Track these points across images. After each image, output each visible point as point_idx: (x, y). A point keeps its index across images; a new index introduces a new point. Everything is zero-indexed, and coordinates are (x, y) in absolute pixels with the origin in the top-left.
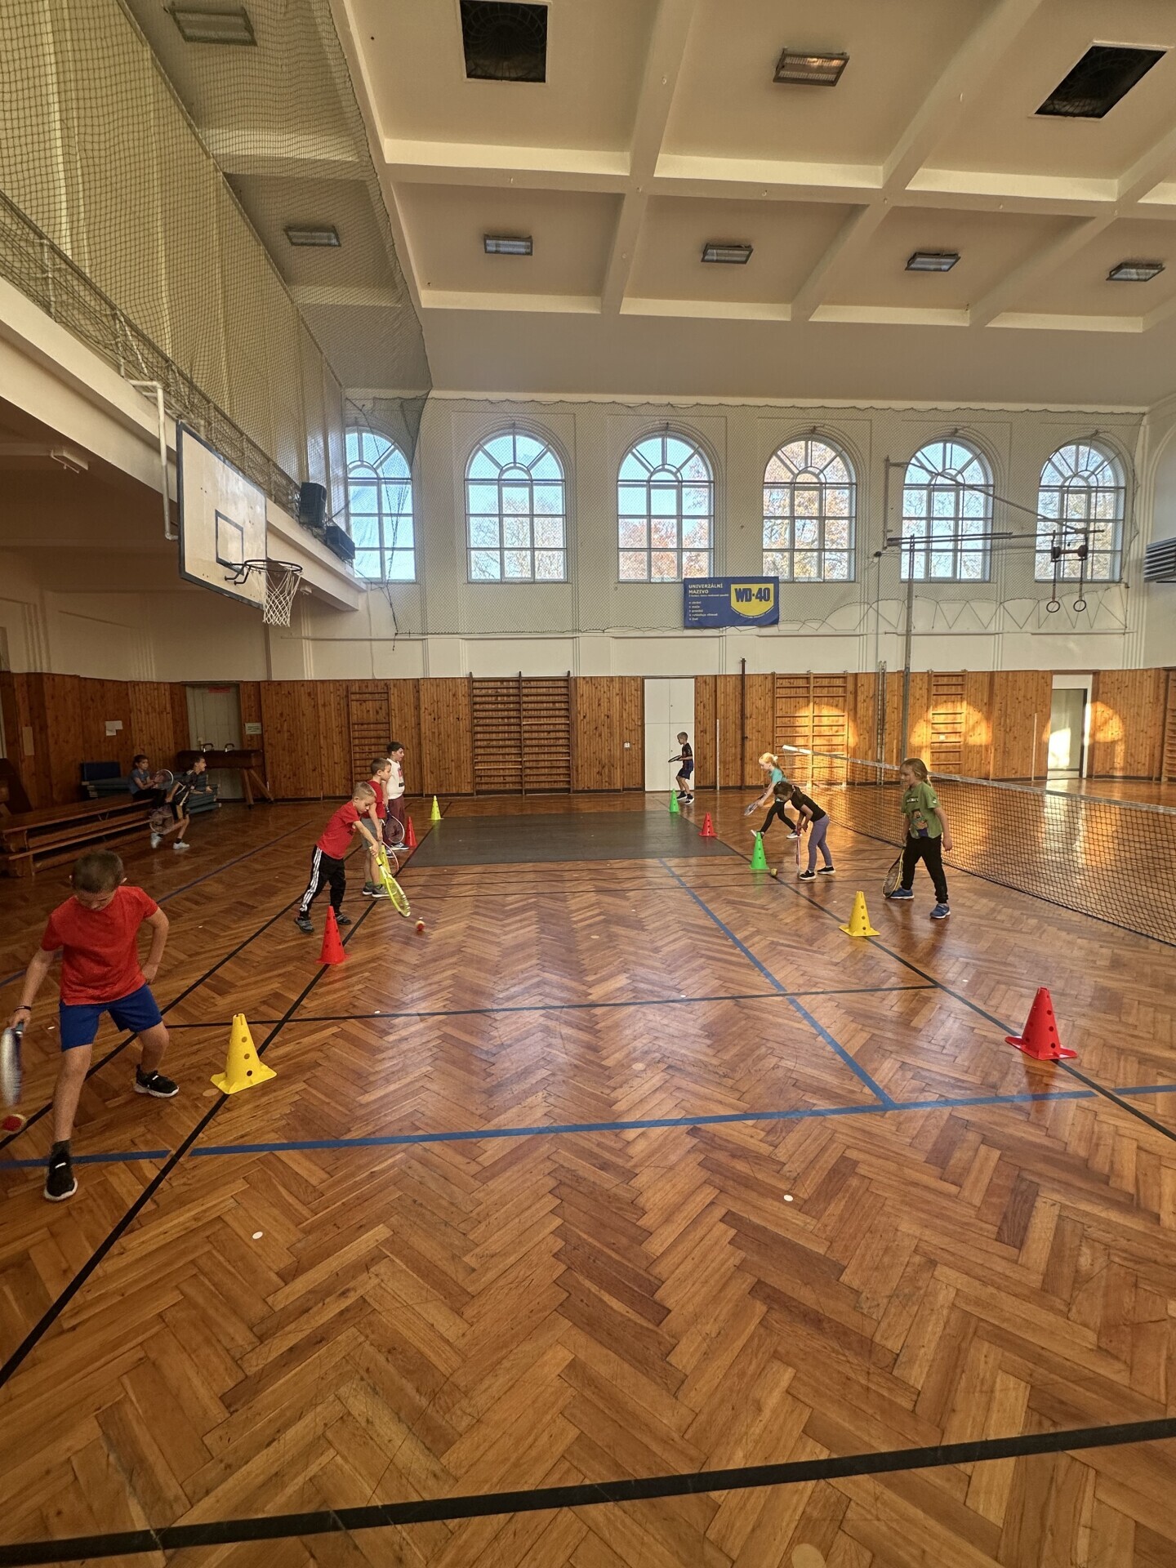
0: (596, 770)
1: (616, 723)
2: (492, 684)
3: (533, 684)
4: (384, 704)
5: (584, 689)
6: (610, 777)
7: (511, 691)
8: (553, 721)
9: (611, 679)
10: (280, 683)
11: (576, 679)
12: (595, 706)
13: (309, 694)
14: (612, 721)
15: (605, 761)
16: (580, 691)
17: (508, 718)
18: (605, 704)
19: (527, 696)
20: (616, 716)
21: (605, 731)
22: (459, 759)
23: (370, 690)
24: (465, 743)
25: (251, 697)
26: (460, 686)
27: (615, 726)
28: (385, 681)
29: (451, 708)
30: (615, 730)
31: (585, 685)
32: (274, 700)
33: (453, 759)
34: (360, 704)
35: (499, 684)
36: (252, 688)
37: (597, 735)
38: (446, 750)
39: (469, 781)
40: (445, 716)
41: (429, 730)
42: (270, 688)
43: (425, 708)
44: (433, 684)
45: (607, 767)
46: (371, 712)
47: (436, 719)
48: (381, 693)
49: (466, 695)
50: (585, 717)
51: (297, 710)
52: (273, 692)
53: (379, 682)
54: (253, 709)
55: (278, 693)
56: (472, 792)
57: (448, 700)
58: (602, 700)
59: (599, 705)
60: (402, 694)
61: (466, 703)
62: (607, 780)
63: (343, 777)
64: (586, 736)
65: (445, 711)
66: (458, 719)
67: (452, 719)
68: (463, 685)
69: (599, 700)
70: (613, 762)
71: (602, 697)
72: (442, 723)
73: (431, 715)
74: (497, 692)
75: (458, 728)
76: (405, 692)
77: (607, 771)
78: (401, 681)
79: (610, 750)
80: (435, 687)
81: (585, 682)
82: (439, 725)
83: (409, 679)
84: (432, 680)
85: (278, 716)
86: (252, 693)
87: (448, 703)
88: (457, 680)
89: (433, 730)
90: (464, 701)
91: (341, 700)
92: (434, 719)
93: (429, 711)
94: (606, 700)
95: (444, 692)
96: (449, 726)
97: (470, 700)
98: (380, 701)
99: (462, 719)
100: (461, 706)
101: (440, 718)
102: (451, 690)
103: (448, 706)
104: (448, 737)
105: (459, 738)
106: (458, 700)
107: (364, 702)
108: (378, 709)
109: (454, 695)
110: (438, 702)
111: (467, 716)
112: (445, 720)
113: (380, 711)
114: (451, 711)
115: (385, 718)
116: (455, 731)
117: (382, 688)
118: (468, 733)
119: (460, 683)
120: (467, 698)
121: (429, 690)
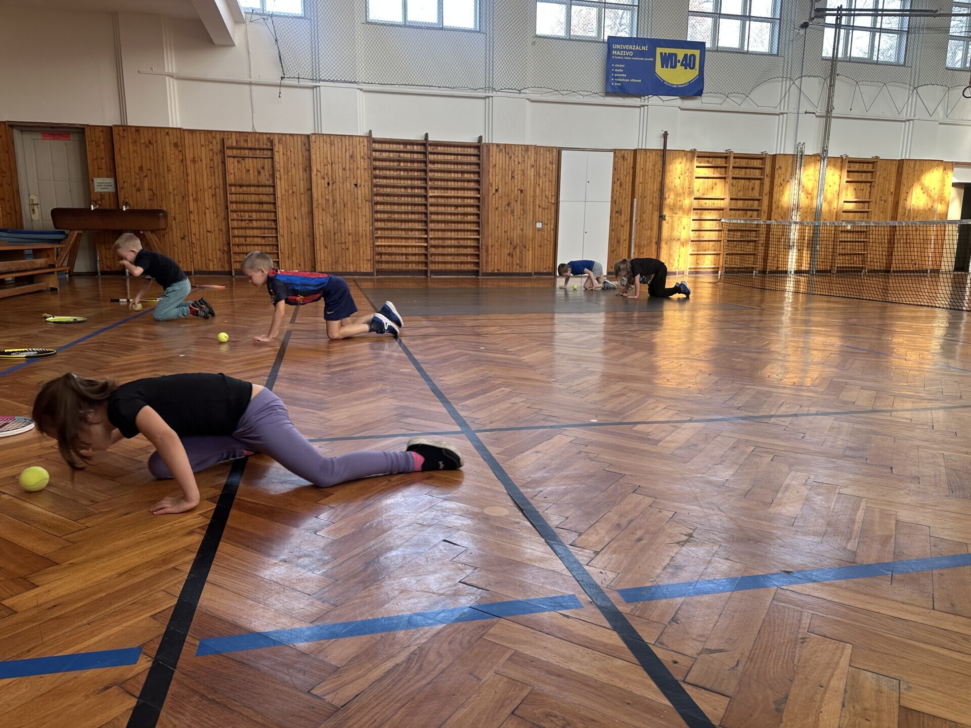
0: (507, 251)
1: (529, 200)
2: (395, 147)
3: (440, 149)
4: (268, 163)
5: (497, 158)
6: (521, 259)
7: (415, 156)
8: (461, 193)
9: (527, 148)
10: (138, 129)
11: (488, 145)
12: (508, 179)
13: (176, 145)
14: (525, 196)
15: (516, 240)
16: (493, 160)
17: (413, 187)
18: (518, 177)
19: (433, 162)
20: (529, 193)
21: (518, 208)
22: (357, 233)
23: (250, 145)
24: (364, 214)
25: (99, 146)
26: (358, 146)
27: (528, 203)
28: (268, 136)
29: (348, 171)
30: (528, 207)
31: (498, 154)
32: (131, 150)
33: (350, 232)
34: (238, 162)
35: (401, 147)
36: (101, 134)
37: (509, 212)
38: (342, 221)
39: (369, 258)
40: (341, 181)
41: (322, 197)
42: (126, 135)
43: (318, 171)
44: (326, 142)
45: (518, 248)
46: (251, 172)
47: (331, 184)
48: (264, 149)
49: (366, 157)
50: (497, 190)
51: (161, 164)
52: (130, 140)
53: (261, 136)
54: (104, 161)
55: (136, 142)
56: (372, 271)
57: (344, 162)
58: (516, 172)
59: (513, 177)
60: (289, 152)
61: (366, 167)
62: (518, 262)
63: (217, 248)
64: (497, 212)
65: (341, 175)
66: (356, 185)
67: (349, 185)
68: (362, 145)
69: (513, 172)
70: (524, 242)
71: (516, 169)
72: (338, 189)
73: (324, 178)
74: (399, 156)
75: (356, 196)
76: (292, 150)
77: (518, 252)
78: (288, 136)
79: (522, 229)
80: (329, 145)
81: (498, 150)
82: (334, 191)
83: (297, 135)
84: (325, 137)
85: (137, 170)
86: (102, 140)
87: (344, 165)
88: (354, 139)
89: (327, 197)
90: (363, 164)
91: (215, 155)
92: (328, 184)
93: (322, 173)
94: (520, 172)
95: (340, 152)
96: (346, 193)
97: (369, 164)
98: (262, 159)
99: (361, 185)
100: (359, 170)
101: (335, 184)
102: (348, 150)
103: (344, 169)
104: (344, 206)
105: (356, 209)
106: (356, 162)
107: (243, 159)
108: (259, 168)
109: (351, 157)
110: (332, 163)
111: (366, 183)
112: (341, 185)
113: (262, 171)
114: (348, 176)
115: (268, 180)
116: (353, 200)
117: (265, 144)
118: (367, 203)
119: (358, 142)
120: (366, 161)
121: (321, 148)
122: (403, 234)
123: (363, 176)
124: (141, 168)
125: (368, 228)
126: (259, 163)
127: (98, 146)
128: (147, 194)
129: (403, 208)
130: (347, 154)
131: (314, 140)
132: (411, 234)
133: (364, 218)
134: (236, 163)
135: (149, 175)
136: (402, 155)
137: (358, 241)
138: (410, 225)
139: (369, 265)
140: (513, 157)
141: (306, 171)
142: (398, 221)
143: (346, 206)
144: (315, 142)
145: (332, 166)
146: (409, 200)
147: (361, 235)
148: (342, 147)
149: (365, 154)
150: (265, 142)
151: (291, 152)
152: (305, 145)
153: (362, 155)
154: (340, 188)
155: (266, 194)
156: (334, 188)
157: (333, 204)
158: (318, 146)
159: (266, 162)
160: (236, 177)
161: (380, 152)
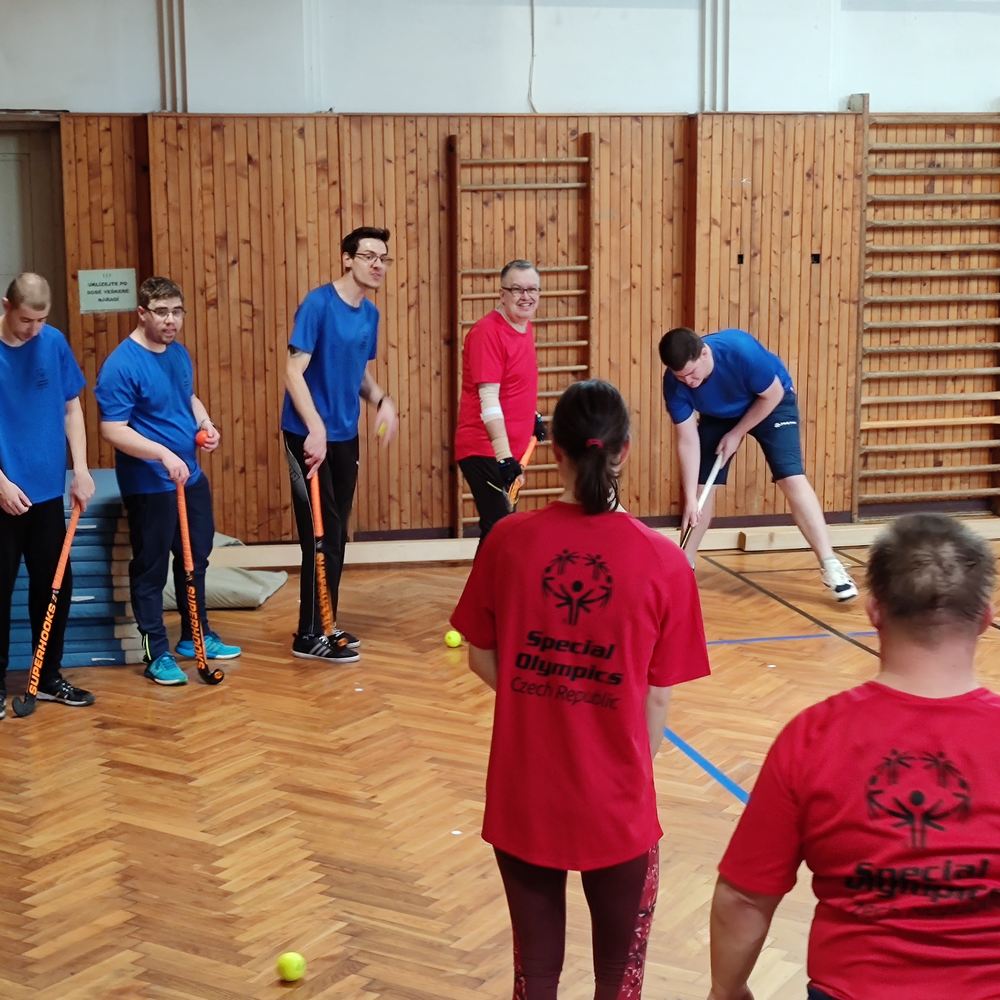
4: (566, 202)
7: (977, 161)
10: (218, 123)
23: (520, 155)
24: (834, 341)
25: (100, 173)
26: (829, 144)
28: (572, 124)
29: (797, 218)
32: (197, 186)
34: (485, 203)
35: (940, 139)
36: (106, 137)
39: (841, 471)
40: (776, 247)
41: (721, 297)
42: (184, 145)
43: (713, 222)
44: (742, 136)
46: (520, 232)
47: (746, 259)
48: (557, 164)
49: (849, 175)
51: (279, 221)
52: (195, 157)
53: (552, 124)
54: (109, 218)
55: (211, 161)
56: (847, 508)
57: (788, 191)
60: (626, 169)
61: (848, 202)
63: (415, 461)
65: (776, 231)
66: (816, 258)
67: (798, 261)
68: (840, 138)
72: (765, 273)
73: (728, 243)
74: (932, 164)
75: (815, 290)
76: (637, 161)
78: (626, 122)
80: (748, 145)
82: (756, 278)
83: (653, 117)
84: (738, 122)
85: (210, 245)
86: (106, 157)
87: (787, 202)
88: (821, 121)
89: (735, 299)
90: (838, 194)
91: (422, 187)
92: (741, 258)
93: (726, 227)
95: (778, 164)
96: (786, 281)
97: (858, 192)
98: (552, 194)
99: (830, 258)
100: (828, 213)
101: (758, 257)
102: (800, 157)
103: (787, 213)
104: (781, 319)
105: (814, 326)
106: (819, 191)
107: (499, 197)
108: (543, 221)
109: (808, 175)
110: (754, 198)
111: (847, 249)
112: (776, 261)
113: (551, 228)
114: (796, 231)
115: (564, 253)
116: (805, 300)
117: (561, 148)
118: (845, 306)
119: (830, 133)
120: (849, 185)
121: (728, 155)
122: (930, 393)
123: (841, 232)
124: (222, 240)
125: (845, 379)
126: (546, 206)
127: (94, 172)
128: (237, 315)
129: (935, 318)
130: (798, 164)
131: (706, 134)
132: (951, 393)
133: (833, 351)
134: (478, 204)
135: (244, 259)
136: (940, 158)
137: (814, 422)
138: (951, 366)
139: (840, 489)
141: (671, 220)
142: (918, 354)
143: (785, 320)
144: (711, 137)
145: (753, 205)
146: (952, 291)
147: (821, 405)
148: (785, 147)
149: (848, 164)
150: (562, 141)
151: (632, 167)
152: (672, 145)
153: (839, 169)
154: (773, 268)
155: (557, 296)
156: (756, 269)
157: (751, 315)
158: (717, 149)
159: (562, 202)
160: (478, 248)
161: (879, 156)
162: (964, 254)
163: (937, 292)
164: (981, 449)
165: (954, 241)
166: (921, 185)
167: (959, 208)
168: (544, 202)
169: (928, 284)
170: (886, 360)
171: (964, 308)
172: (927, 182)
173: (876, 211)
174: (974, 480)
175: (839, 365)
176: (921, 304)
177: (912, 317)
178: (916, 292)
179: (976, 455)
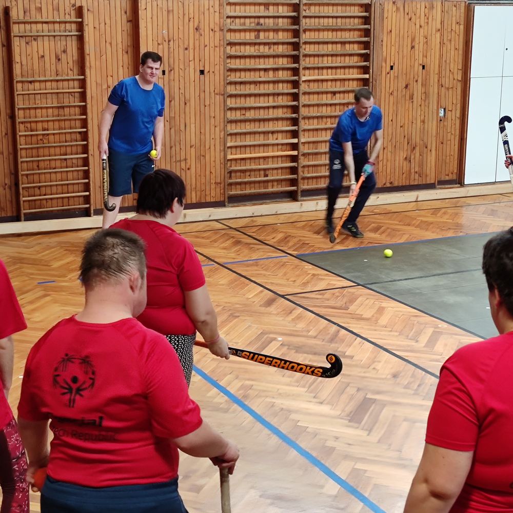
0: (403, 155)
1: (434, 79)
2: (252, 11)
6: (421, 165)
7: (280, 22)
11: (382, 3)
12: (407, 50)
14: (428, 74)
15: (416, 139)
16: (387, 24)
18: (420, 47)
20: (433, 67)
21: (418, 90)
22: (202, 143)
24: (213, 115)
26: (207, 13)
27: (432, 83)
29: (191, 51)
30: (431, 89)
31: (394, 14)
33: (193, 143)
34: (27, 43)
35: (262, 11)
37: (408, 97)
38: (182, 128)
39: (219, 181)
40: (181, 67)
44: (162, 9)
45: (417, 149)
46: (47, 58)
47: (167, 72)
48: (65, 22)
49: (217, 29)
50: (392, 68)
56: (222, 199)
57: (186, 37)
58: (417, 40)
59: (413, 47)
61: (217, 43)
62: (417, 169)
64: (391, 98)
65: (181, 58)
66: (202, 72)
67: (193, 74)
68: (212, 10)
69: (413, 40)
70: (425, 140)
71: (417, 35)
72: (176, 79)
74: (258, 24)
75: (202, 88)
76: (108, 21)
77: (417, 155)
79: (423, 122)
80: (165, 13)
81: (395, 9)
82: (172, 83)
84: (159, 1)
87: (186, 43)
88: (202, 1)
90: (212, 39)
92: (164, 72)
94: (422, 39)
95: (181, 23)
96: (188, 84)
97: (222, 38)
98: (63, 38)
99: (209, 72)
100: (207, 49)
101: (173, 71)
102: (192, 19)
103: (186, 49)
104: (185, 104)
105: (202, 107)
106: (202, 37)
107: (35, 39)
108: (59, 53)
109: (196, 29)
110: (169, 41)
111: (217, 67)
112: (182, 74)
113: (63, 56)
114: (191, 58)
115: (71, 70)
116: (197, 94)
117: (67, 14)
118: (218, 97)
119: (207, 7)
120: (217, 34)
121: (155, 18)
122: (260, 140)
123: (214, 59)
125: (218, 134)
126: (60, 45)
129: (262, 102)
130: (191, 24)
131: (143, 7)
132: (271, 141)
133: (212, 120)
134: (23, 44)
136: (262, 21)
137: (204, 156)
138: (271, 127)
139: (218, 190)
140: (413, 19)
141: (127, 52)
142: (255, 120)
143: (188, 104)
144: (146, 9)
145: (169, 44)
146: (270, 89)
147: (207, 147)
148: (184, 15)
149: (216, 24)
150: (67, 10)
151: (105, 24)
152: (126, 13)
153: (212, 26)
154: (181, 77)
155: (69, 93)
156: (172, 78)
157: (170, 101)
158: (149, 15)
159: (69, 43)
160: (25, 67)
161: (232, 20)
162: (275, 70)
163: (263, 89)
164: (286, 168)
165: (270, 63)
166: (253, 34)
167: (272, 46)
168: (59, 42)
169: (258, 85)
170: (239, 124)
171: (276, 97)
172: (256, 33)
173: (231, 48)
174: (284, 183)
175: (215, 127)
176: (255, 95)
177: (250, 102)
178: (252, 89)
179: (284, 171)
